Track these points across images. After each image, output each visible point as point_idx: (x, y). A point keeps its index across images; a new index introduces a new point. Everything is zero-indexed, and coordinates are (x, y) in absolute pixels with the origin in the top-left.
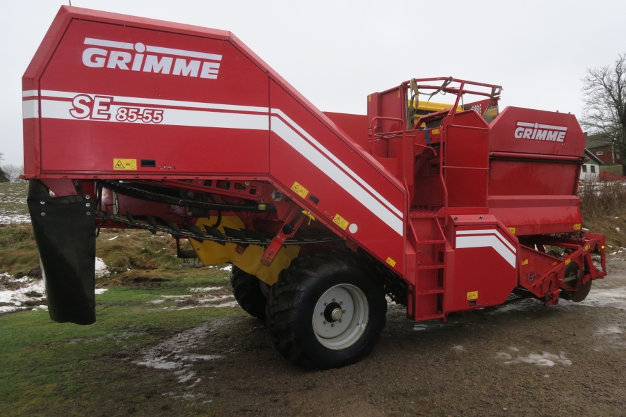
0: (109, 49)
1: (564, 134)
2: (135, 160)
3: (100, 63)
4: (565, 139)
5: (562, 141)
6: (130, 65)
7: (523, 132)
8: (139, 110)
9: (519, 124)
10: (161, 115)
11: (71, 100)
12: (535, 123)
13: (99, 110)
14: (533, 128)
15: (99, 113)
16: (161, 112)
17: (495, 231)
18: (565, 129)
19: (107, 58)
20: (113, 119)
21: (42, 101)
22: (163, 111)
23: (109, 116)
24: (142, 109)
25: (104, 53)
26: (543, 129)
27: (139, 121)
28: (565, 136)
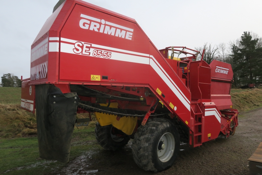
0: (91, 21)
1: (228, 71)
2: (100, 76)
3: (87, 27)
4: (228, 73)
5: (227, 74)
6: (99, 29)
7: (218, 70)
8: (102, 51)
9: (217, 67)
10: (110, 54)
11: (74, 44)
12: (221, 67)
13: (86, 50)
14: (220, 69)
15: (85, 52)
16: (110, 53)
17: (215, 109)
18: (228, 69)
19: (90, 25)
20: (91, 55)
21: (61, 43)
22: (111, 53)
23: (90, 53)
24: (103, 51)
25: (88, 22)
26: (223, 69)
27: (102, 57)
28: (228, 72)
